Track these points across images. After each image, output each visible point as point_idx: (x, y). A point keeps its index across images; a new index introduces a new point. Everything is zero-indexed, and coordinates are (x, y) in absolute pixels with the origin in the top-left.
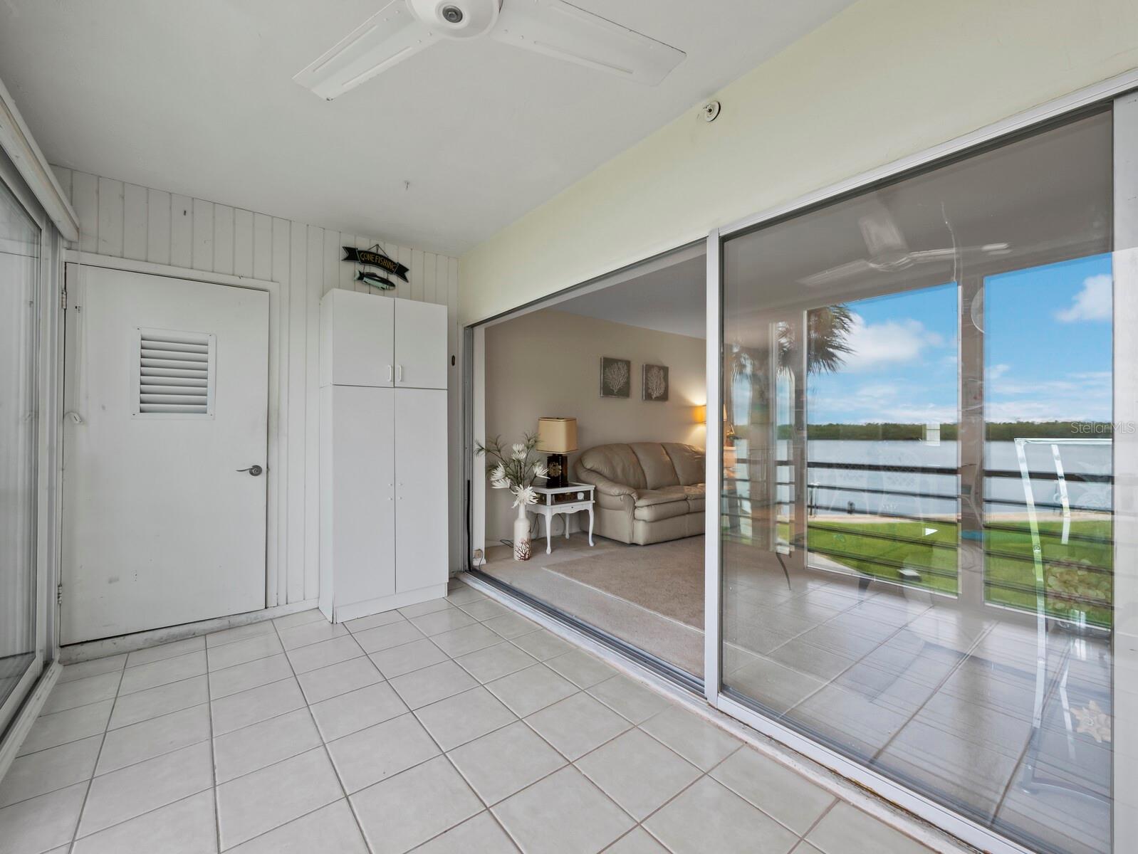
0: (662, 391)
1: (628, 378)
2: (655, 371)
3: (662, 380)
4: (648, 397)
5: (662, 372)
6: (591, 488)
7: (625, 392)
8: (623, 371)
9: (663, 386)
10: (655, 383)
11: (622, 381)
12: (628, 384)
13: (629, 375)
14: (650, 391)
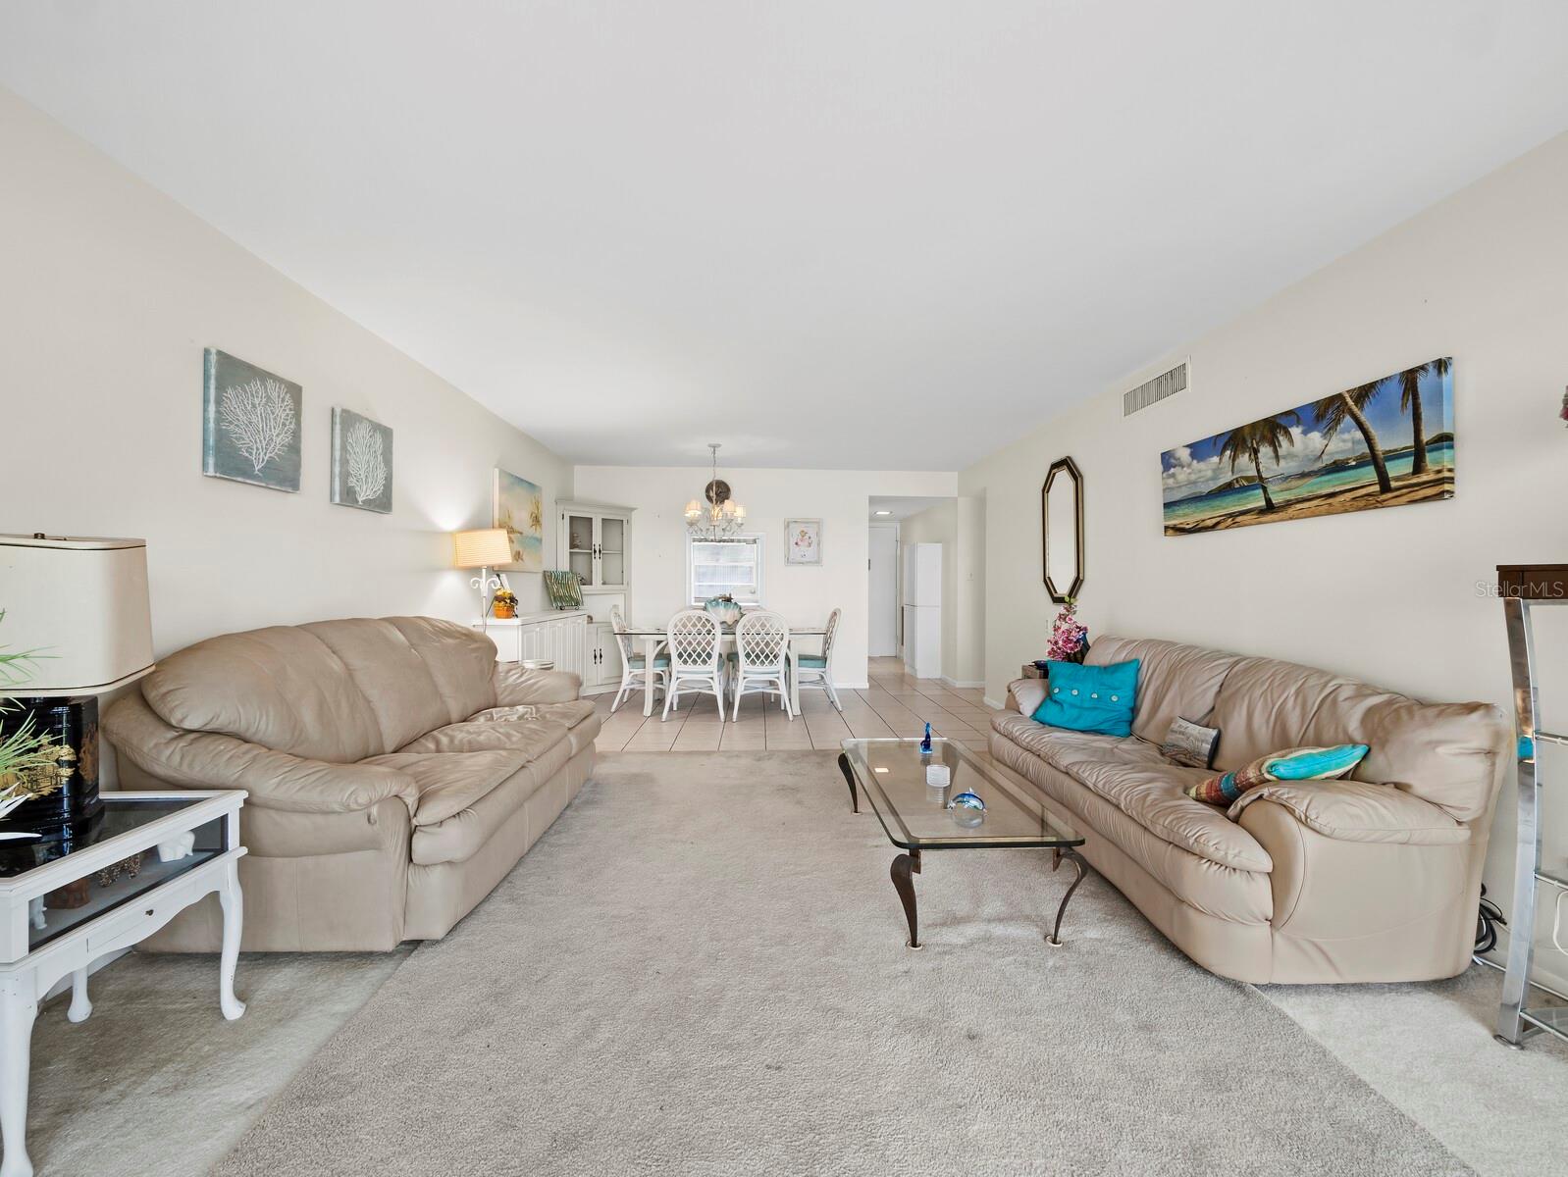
0: (379, 488)
1: (296, 435)
2: (361, 432)
3: (380, 458)
4: (349, 497)
5: (378, 438)
6: (230, 805)
7: (284, 475)
8: (282, 411)
9: (381, 474)
10: (363, 462)
11: (281, 439)
12: (294, 448)
13: (298, 424)
14: (352, 481)
